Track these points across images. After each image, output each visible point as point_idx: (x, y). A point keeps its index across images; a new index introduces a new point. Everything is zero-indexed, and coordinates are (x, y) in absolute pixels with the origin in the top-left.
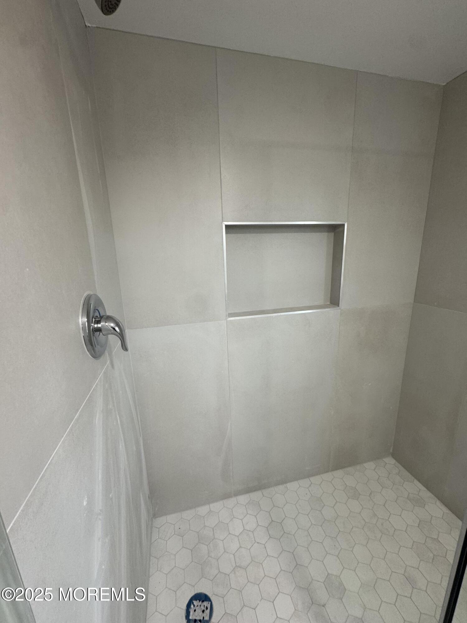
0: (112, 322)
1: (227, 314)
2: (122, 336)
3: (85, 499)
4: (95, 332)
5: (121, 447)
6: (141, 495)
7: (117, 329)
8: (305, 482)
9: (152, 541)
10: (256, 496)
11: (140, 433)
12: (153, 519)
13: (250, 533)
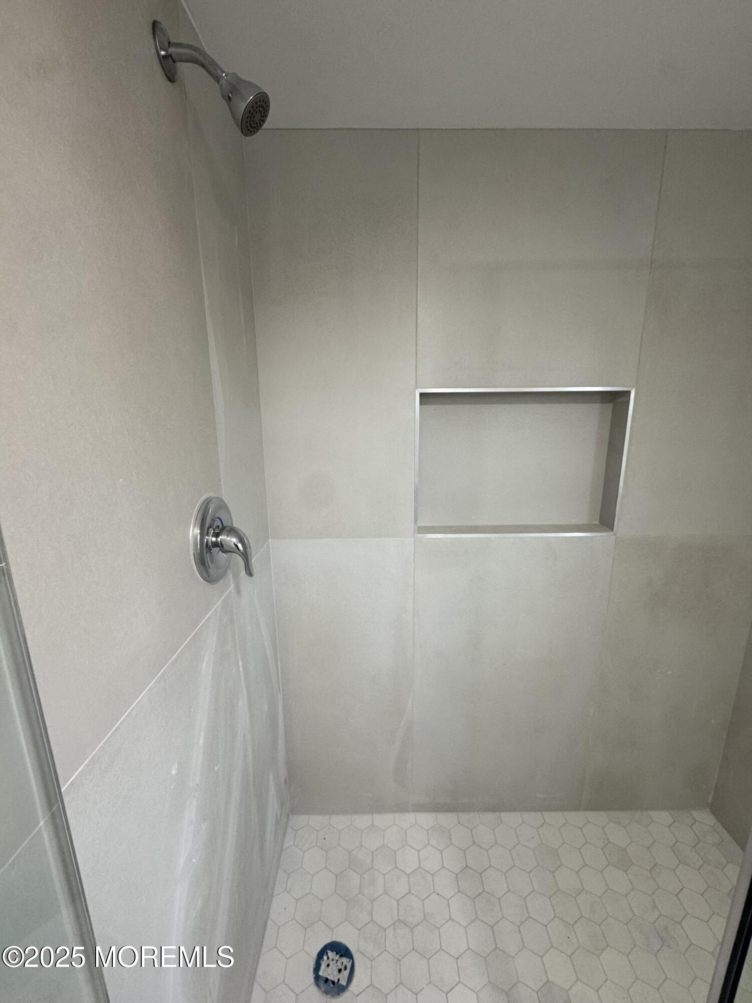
0: (235, 537)
1: (416, 528)
2: (246, 556)
3: (175, 766)
4: (213, 548)
5: (242, 705)
6: (271, 777)
7: (240, 546)
8: (533, 818)
9: (284, 848)
10: (447, 819)
11: (279, 688)
12: (290, 815)
13: (428, 875)
